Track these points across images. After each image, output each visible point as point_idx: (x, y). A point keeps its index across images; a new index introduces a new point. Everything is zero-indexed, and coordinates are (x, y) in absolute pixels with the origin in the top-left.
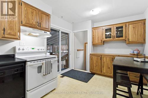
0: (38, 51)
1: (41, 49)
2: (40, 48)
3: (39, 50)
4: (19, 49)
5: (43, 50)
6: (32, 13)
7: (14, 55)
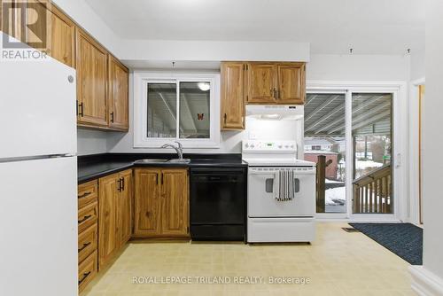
0: (278, 149)
1: (287, 147)
2: (285, 143)
3: (280, 147)
4: (247, 146)
5: (290, 149)
6: (264, 75)
7: (241, 155)
